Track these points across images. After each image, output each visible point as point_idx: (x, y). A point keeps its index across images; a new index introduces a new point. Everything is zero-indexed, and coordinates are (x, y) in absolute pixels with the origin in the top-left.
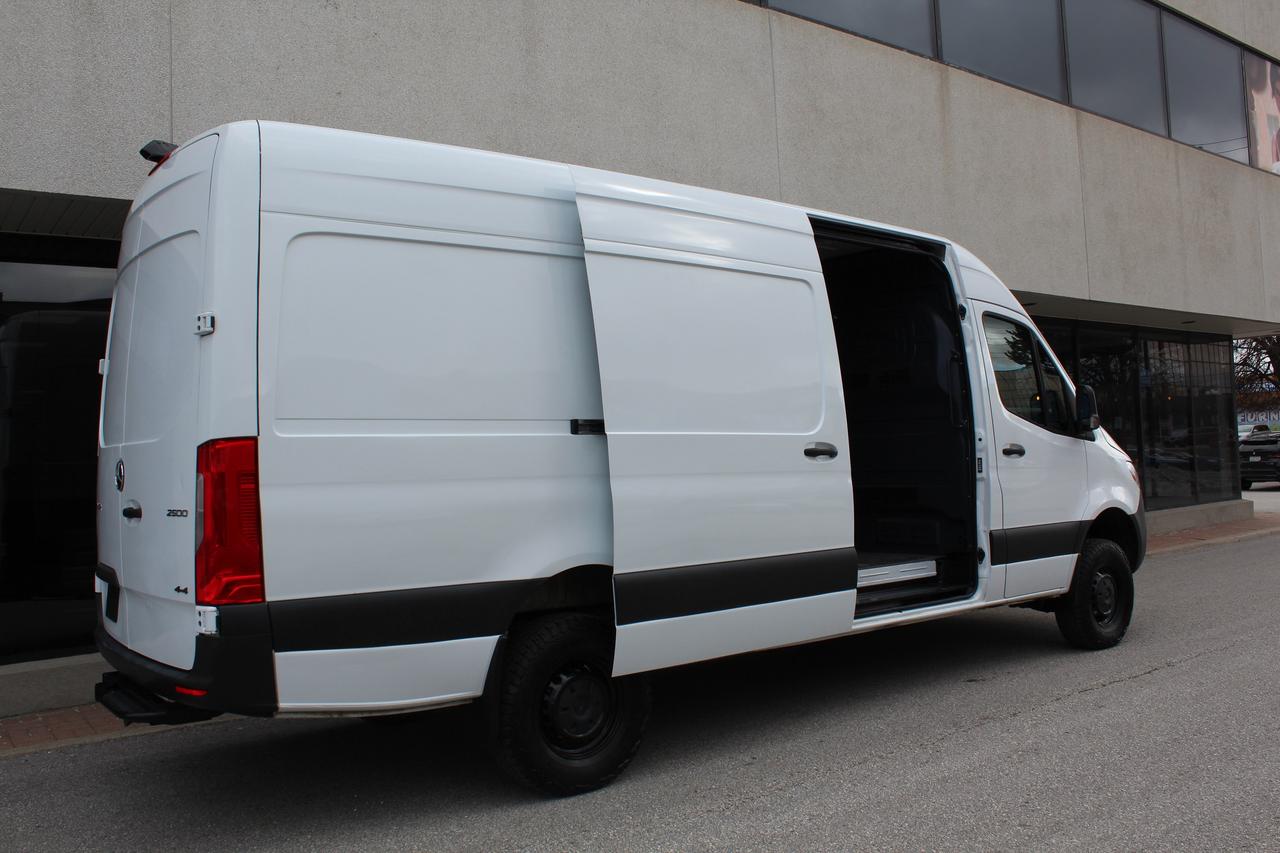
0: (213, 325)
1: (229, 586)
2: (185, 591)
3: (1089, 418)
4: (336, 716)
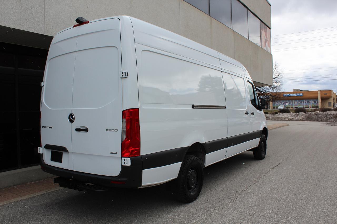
0: (128, 75)
1: (133, 151)
2: (116, 153)
3: (265, 106)
4: (149, 186)
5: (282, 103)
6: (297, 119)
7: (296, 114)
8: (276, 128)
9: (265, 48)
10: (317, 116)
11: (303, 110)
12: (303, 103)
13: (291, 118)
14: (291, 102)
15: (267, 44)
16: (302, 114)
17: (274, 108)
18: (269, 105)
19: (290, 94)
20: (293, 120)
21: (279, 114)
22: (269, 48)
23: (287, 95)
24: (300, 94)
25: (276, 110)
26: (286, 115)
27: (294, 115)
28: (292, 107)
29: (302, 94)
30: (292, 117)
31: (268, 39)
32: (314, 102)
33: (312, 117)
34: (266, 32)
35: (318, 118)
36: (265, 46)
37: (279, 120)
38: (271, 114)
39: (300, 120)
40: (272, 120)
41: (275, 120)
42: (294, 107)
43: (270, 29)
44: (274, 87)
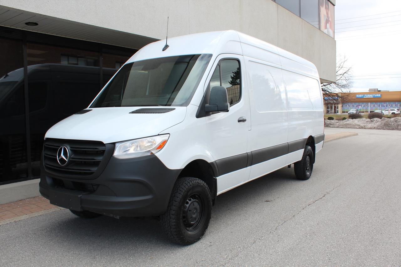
5: (354, 106)
6: (370, 126)
7: (369, 120)
8: (339, 138)
9: (325, 31)
10: (397, 123)
11: (380, 116)
12: (381, 106)
13: (362, 125)
14: (366, 105)
15: (328, 25)
16: (377, 120)
17: (343, 112)
18: (338, 108)
19: (364, 95)
20: (365, 128)
21: (348, 120)
22: (331, 31)
23: (361, 96)
24: (378, 95)
25: (346, 115)
26: (356, 121)
27: (367, 122)
28: (367, 112)
29: (380, 95)
30: (364, 123)
31: (330, 19)
32: (396, 106)
33: (390, 124)
34: (327, 8)
35: (398, 125)
36: (326, 28)
37: (347, 128)
38: (337, 119)
39: (374, 128)
40: (337, 127)
41: (342, 128)
42: (369, 112)
43: (334, 5)
44: (343, 85)
